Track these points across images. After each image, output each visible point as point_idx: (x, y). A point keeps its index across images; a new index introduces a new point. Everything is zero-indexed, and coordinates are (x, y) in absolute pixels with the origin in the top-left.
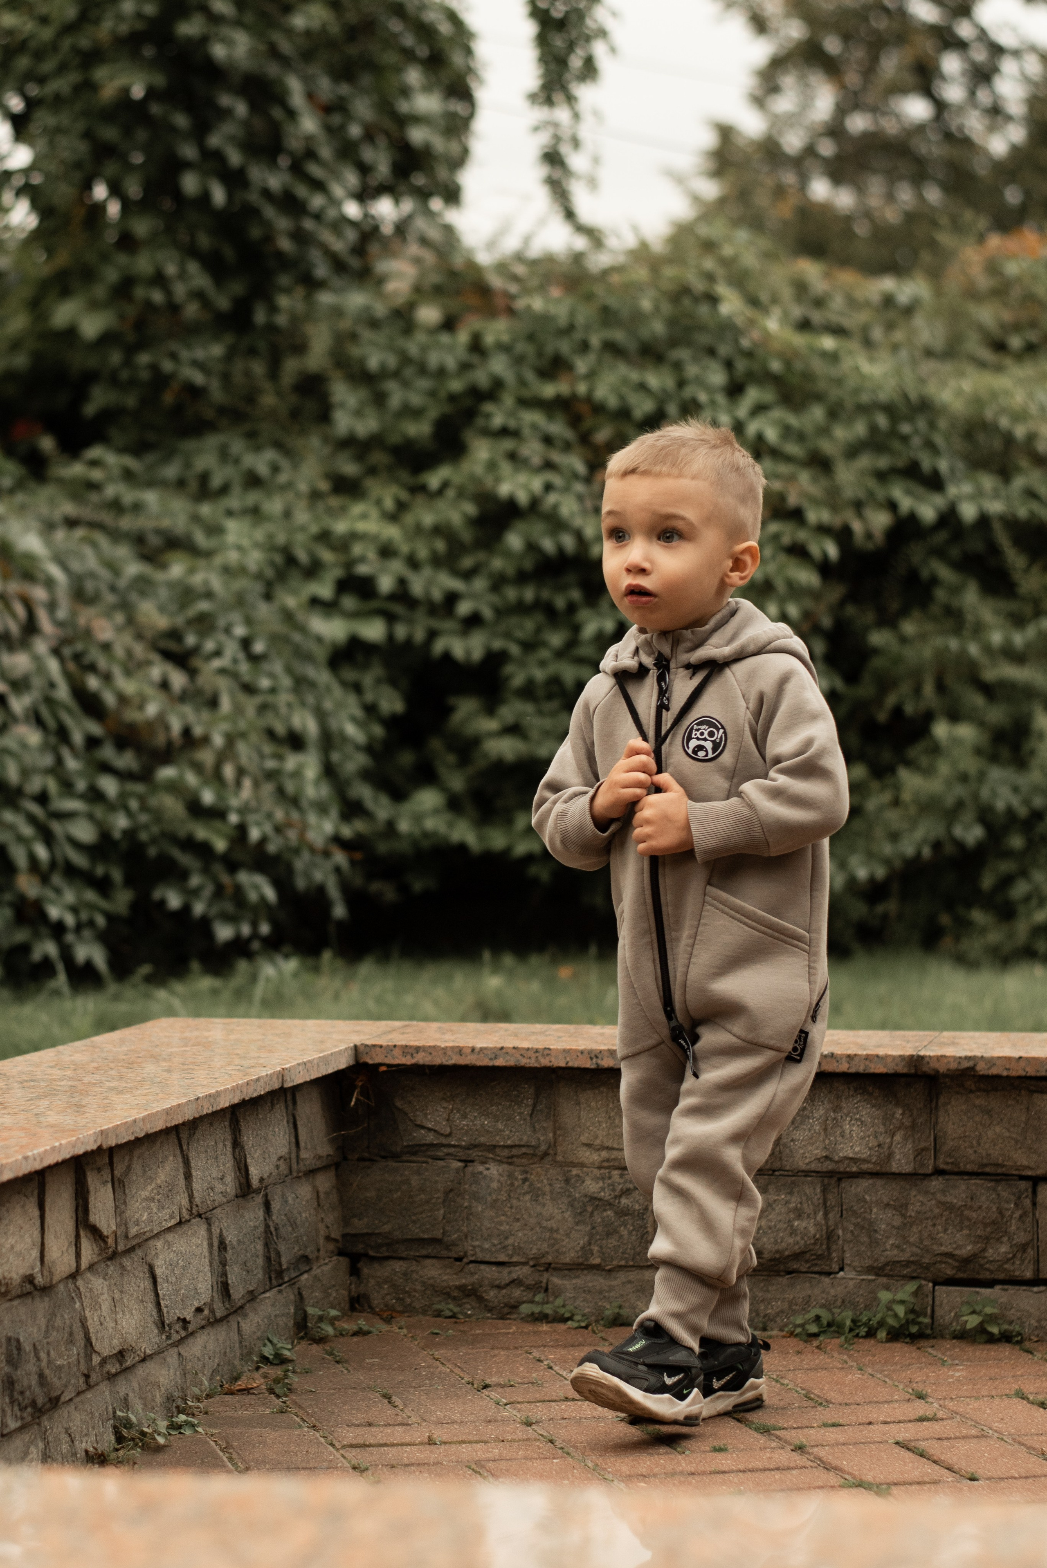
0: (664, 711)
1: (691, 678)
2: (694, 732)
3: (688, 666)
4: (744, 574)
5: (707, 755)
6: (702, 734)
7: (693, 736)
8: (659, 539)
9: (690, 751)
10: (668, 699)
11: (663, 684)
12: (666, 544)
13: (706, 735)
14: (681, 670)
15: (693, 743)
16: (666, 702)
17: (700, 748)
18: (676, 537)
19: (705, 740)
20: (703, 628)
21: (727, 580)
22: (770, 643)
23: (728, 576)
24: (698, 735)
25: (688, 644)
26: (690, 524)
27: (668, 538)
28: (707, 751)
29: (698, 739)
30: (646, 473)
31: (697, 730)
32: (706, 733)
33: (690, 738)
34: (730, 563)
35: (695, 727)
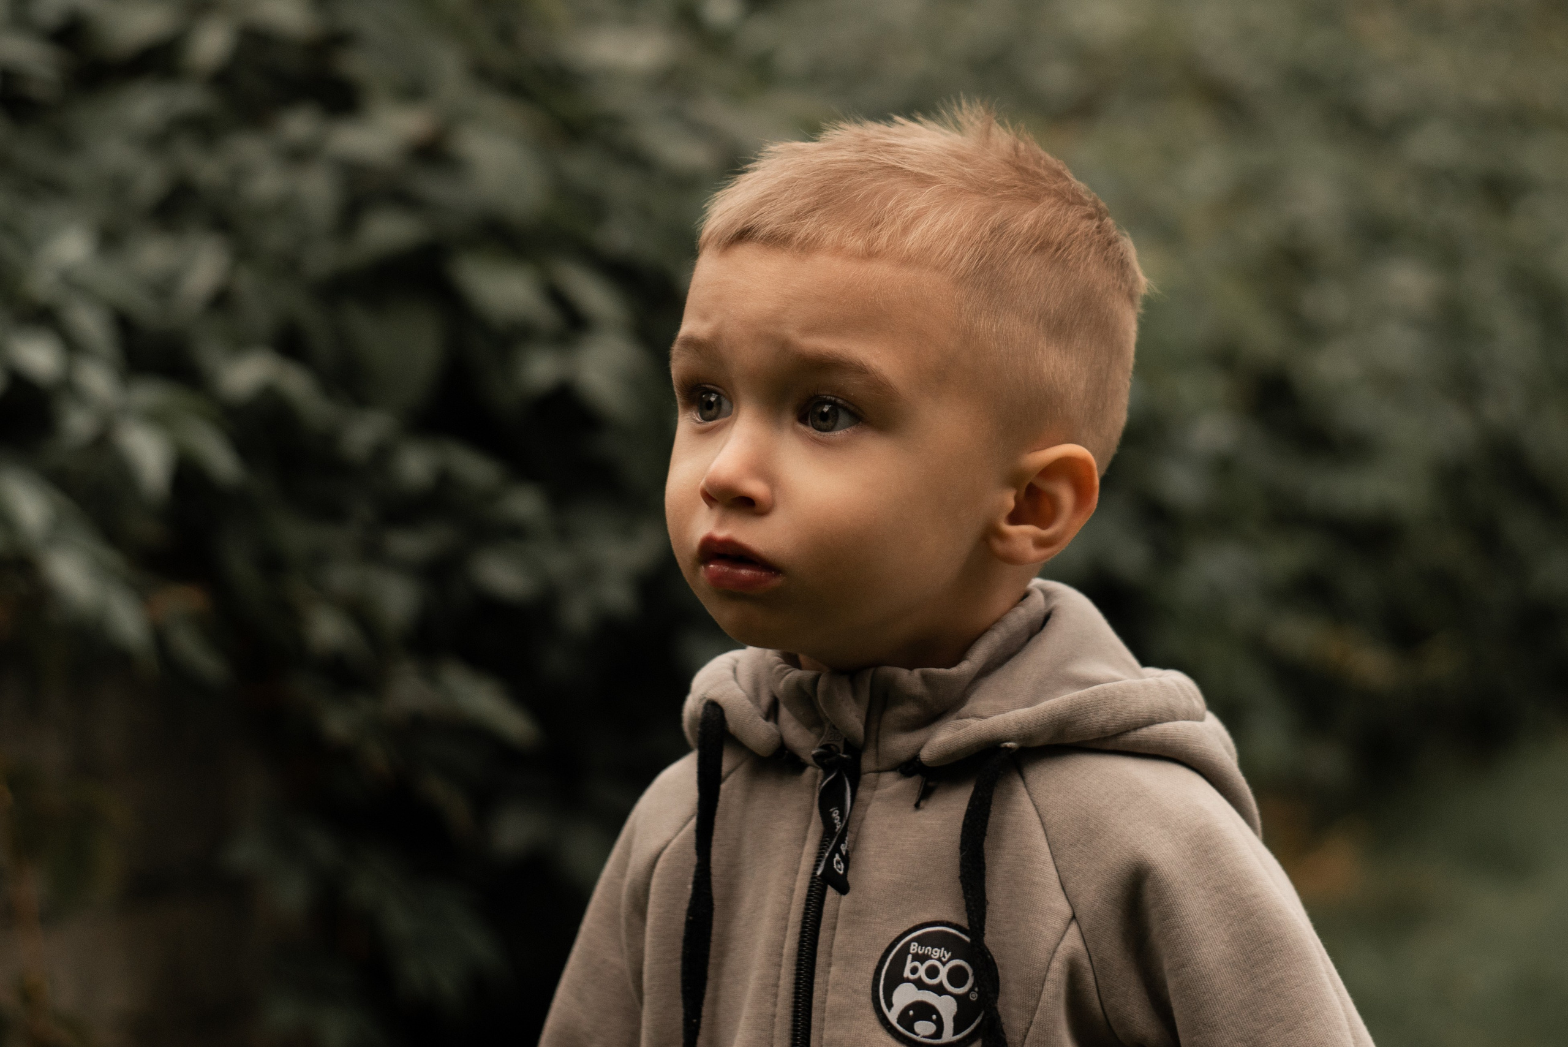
0: (831, 893)
1: (917, 806)
2: (909, 965)
3: (910, 767)
4: (1046, 533)
5: (938, 1034)
6: (933, 972)
7: (907, 973)
8: (803, 419)
9: (893, 1016)
10: (846, 859)
11: (836, 814)
12: (817, 434)
13: (943, 977)
14: (888, 778)
15: (905, 995)
16: (840, 868)
17: (924, 1011)
18: (843, 418)
19: (940, 990)
20: (954, 671)
21: (999, 546)
22: (1137, 727)
23: (1002, 536)
24: (922, 973)
25: (910, 710)
26: (879, 386)
27: (824, 417)
28: (939, 1023)
29: (920, 984)
30: (777, 241)
31: (922, 958)
32: (944, 971)
33: (895, 979)
34: (1009, 500)
35: (914, 948)
